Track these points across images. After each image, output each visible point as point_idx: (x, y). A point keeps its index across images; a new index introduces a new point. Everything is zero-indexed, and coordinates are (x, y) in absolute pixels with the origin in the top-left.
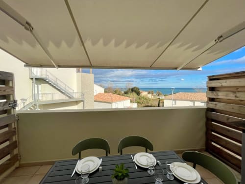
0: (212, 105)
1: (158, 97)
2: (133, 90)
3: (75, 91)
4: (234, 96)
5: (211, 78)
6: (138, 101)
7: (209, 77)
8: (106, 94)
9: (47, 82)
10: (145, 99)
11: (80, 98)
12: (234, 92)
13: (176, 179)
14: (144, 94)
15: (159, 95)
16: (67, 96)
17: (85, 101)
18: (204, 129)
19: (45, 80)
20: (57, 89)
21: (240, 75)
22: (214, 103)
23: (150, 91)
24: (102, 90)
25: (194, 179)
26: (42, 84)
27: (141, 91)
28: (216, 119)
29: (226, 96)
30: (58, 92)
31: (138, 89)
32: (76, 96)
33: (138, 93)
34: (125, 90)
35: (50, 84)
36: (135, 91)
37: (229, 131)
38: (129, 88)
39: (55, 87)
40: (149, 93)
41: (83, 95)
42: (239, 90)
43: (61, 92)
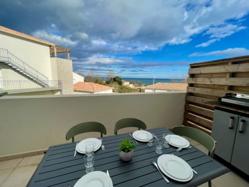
0: (191, 90)
1: (139, 87)
2: (115, 80)
3: (50, 78)
4: (209, 81)
5: (193, 66)
6: (120, 91)
7: (191, 65)
8: (86, 83)
9: (11, 67)
10: (127, 89)
11: (57, 87)
12: (210, 78)
13: (171, 146)
14: (126, 84)
15: (140, 84)
16: (40, 84)
17: (63, 90)
18: (183, 111)
19: (7, 64)
20: (25, 76)
21: (216, 63)
22: (193, 88)
23: (132, 81)
24: (82, 79)
25: (184, 145)
26: (3, 69)
27: (123, 81)
28: (193, 101)
29: (203, 81)
30: (27, 79)
31: (120, 79)
32: (52, 85)
33: (120, 83)
34: (106, 80)
35: (15, 70)
36: (117, 81)
37: (202, 110)
38: (111, 77)
39: (21, 74)
40: (130, 84)
41: (60, 83)
42: (213, 76)
43: (31, 79)
